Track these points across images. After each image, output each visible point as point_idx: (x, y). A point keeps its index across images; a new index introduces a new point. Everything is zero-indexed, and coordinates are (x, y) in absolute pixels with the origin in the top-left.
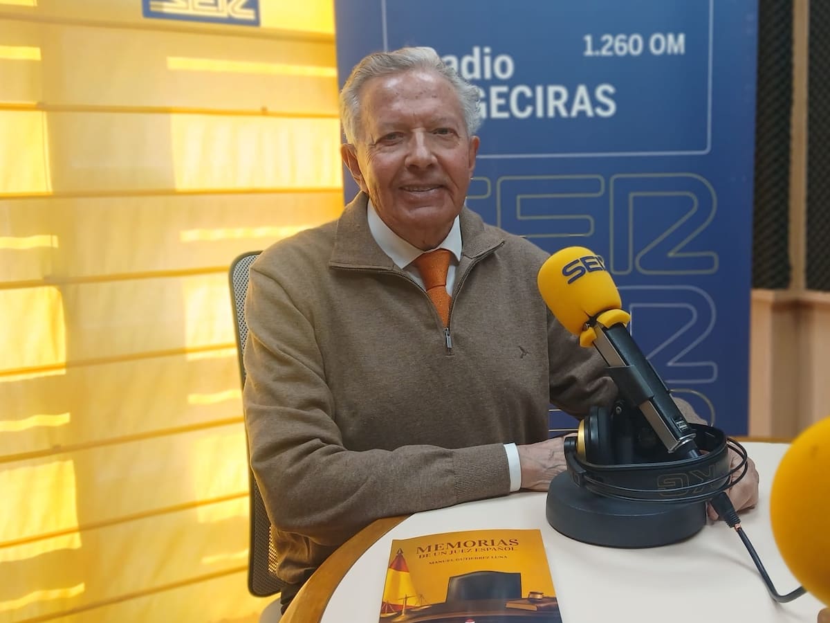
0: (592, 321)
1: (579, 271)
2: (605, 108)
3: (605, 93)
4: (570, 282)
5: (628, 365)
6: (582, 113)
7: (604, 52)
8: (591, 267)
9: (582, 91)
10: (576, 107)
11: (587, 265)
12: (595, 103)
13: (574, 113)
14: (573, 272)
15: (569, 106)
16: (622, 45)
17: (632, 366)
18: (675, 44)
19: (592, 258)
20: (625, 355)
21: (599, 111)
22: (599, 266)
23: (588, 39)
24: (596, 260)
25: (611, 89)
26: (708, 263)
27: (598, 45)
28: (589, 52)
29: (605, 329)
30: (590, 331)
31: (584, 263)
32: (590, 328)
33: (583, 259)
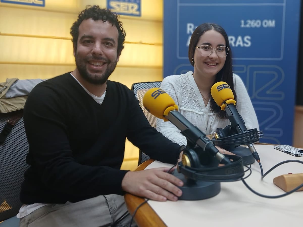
0: (224, 102)
1: (222, 88)
2: (247, 43)
3: (248, 39)
4: (219, 91)
5: (233, 115)
6: (239, 46)
7: (248, 26)
8: (225, 87)
9: (240, 38)
10: (238, 44)
11: (224, 87)
12: (244, 42)
13: (237, 45)
14: (220, 88)
15: (235, 43)
16: (253, 24)
17: (234, 115)
18: (271, 24)
19: (226, 85)
20: (232, 112)
21: (246, 45)
22: (228, 87)
23: (243, 22)
24: (227, 85)
25: (249, 38)
26: (280, 96)
27: (246, 23)
28: (243, 26)
29: (228, 105)
30: (224, 105)
31: (223, 86)
32: (224, 104)
33: (223, 85)
